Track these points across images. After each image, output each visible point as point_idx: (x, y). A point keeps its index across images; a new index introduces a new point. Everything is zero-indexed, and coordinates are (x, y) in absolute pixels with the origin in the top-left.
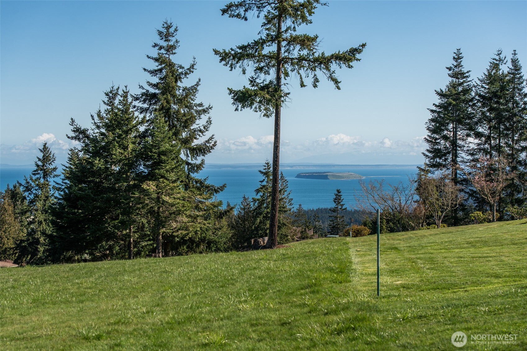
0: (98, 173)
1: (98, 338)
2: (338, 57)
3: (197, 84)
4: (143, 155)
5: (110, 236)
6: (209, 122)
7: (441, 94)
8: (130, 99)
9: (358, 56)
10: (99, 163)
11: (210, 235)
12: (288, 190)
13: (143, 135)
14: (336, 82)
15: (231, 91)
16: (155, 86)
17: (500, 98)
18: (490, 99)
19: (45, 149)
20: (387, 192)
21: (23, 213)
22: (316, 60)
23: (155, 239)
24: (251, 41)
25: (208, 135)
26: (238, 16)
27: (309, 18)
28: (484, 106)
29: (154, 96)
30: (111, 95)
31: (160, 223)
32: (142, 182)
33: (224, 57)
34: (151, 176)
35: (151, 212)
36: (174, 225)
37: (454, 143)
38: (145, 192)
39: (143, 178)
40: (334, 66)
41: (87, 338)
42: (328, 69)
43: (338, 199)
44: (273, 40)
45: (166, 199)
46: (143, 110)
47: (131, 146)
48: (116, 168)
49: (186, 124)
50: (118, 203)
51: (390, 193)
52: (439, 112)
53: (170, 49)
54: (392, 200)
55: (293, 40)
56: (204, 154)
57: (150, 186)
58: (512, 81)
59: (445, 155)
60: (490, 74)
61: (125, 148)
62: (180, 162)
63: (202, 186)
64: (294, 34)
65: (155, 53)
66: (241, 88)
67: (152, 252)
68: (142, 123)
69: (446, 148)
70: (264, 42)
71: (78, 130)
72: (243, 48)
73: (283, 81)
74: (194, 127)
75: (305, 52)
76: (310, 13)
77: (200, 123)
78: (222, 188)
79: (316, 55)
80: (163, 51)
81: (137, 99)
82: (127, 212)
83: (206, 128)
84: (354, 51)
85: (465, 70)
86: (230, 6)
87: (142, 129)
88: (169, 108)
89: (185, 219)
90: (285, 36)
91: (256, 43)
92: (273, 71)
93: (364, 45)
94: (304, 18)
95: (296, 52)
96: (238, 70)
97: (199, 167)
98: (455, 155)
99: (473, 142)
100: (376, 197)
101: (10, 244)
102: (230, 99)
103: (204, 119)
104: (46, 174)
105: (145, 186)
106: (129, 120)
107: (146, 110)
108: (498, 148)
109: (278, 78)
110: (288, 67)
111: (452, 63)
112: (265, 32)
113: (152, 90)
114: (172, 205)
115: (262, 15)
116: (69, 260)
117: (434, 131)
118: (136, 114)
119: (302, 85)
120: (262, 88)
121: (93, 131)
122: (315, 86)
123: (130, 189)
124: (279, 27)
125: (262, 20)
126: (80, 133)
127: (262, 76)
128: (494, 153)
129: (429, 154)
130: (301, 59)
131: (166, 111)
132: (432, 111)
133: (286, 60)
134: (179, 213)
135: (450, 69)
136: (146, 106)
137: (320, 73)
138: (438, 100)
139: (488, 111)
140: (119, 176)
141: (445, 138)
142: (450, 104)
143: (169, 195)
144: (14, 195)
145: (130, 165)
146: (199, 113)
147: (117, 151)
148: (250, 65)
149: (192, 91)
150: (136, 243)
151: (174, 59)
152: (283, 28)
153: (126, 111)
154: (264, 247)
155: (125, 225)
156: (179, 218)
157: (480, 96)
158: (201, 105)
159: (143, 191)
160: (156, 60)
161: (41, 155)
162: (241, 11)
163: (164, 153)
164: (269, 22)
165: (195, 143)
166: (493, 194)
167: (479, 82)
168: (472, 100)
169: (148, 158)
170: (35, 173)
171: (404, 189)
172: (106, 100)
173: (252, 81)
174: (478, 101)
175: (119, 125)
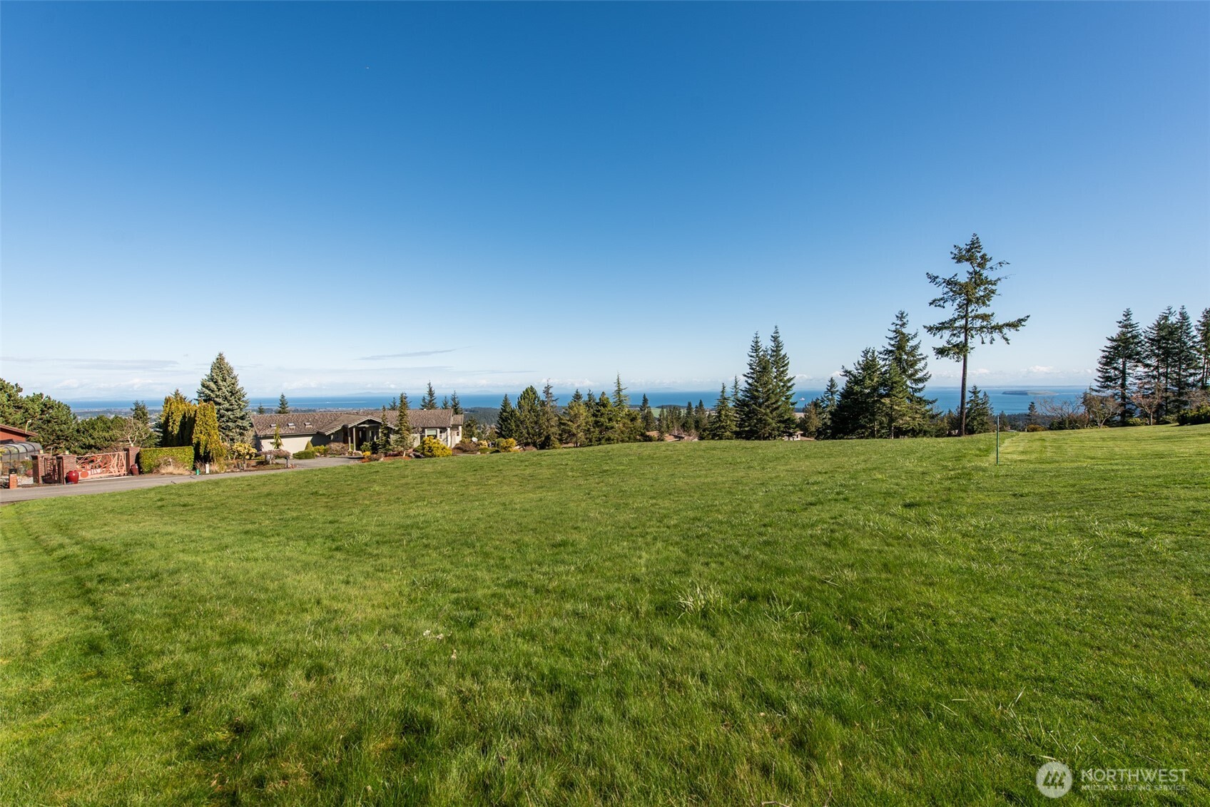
0: (856, 393)
1: (826, 473)
2: (1009, 325)
3: (919, 343)
4: (883, 384)
5: (864, 427)
6: (926, 365)
7: (1112, 340)
8: (876, 354)
9: (1023, 323)
10: (857, 388)
11: (926, 428)
12: (990, 402)
13: (886, 372)
14: (1007, 340)
15: (934, 349)
16: (893, 345)
17: (1168, 340)
18: (1158, 341)
19: (832, 380)
20: (1057, 405)
21: (820, 414)
22: (992, 328)
23: (890, 429)
24: (947, 320)
25: (925, 372)
26: (939, 306)
27: (988, 303)
28: (1152, 345)
29: (891, 351)
30: (866, 353)
31: (892, 420)
32: (881, 398)
33: (930, 329)
34: (888, 395)
35: (887, 414)
36: (901, 422)
37: (1123, 372)
38: (884, 404)
39: (882, 396)
40: (1005, 330)
41: (820, 473)
42: (1001, 332)
43: (1032, 407)
44: (962, 318)
45: (896, 407)
46: (884, 359)
47: (876, 380)
48: (867, 391)
49: (912, 366)
50: (867, 410)
51: (1060, 406)
52: (1109, 352)
53: (903, 325)
54: (1062, 409)
55: (977, 317)
56: (923, 382)
57: (887, 401)
58: (1181, 327)
59: (1115, 380)
60: (1159, 324)
61: (872, 380)
62: (907, 386)
63: (921, 401)
64: (977, 313)
65: (893, 328)
66: (941, 346)
67: (888, 436)
68: (884, 366)
69: (1115, 375)
70: (956, 319)
71: (846, 371)
72: (943, 323)
73: (969, 341)
74: (916, 367)
75: (985, 323)
76: (989, 301)
77: (920, 365)
78: (934, 402)
79: (993, 325)
80: (898, 327)
81: (881, 353)
82: (873, 414)
83: (924, 368)
84: (1020, 321)
85: (1133, 322)
86: (934, 301)
87: (883, 370)
88: (901, 358)
89: (908, 419)
90: (970, 315)
91: (951, 320)
92: (962, 336)
93: (1028, 317)
94: (984, 303)
95: (978, 323)
96: (938, 336)
97: (920, 390)
98: (1124, 380)
99: (1141, 370)
100: (1048, 408)
101: (814, 429)
102: (933, 353)
103: (923, 363)
104: (832, 393)
105: (883, 401)
106: (875, 365)
107: (886, 359)
108: (1166, 375)
109: (966, 339)
110: (973, 332)
111: (1122, 318)
112: (957, 314)
113: (890, 348)
114: (900, 411)
115: (955, 304)
116: (840, 438)
117: (1106, 364)
118: (880, 362)
119: (983, 343)
120: (954, 346)
121: (855, 372)
122: (991, 343)
123: (875, 402)
124: (967, 310)
125: (955, 306)
126: (847, 373)
127: (955, 339)
128: (1162, 378)
129: (1101, 380)
130: (982, 327)
131: (898, 360)
132: (1104, 351)
133: (971, 329)
134: (904, 415)
135: (1120, 322)
136: (886, 357)
137: (996, 335)
138: (1109, 344)
139: (1157, 349)
140: (868, 395)
141: (1115, 369)
142: (1120, 346)
143: (898, 406)
144: (816, 405)
145: (875, 389)
146: (920, 360)
147: (868, 382)
148: (947, 334)
149: (915, 348)
150: (878, 431)
151: (904, 331)
152: (970, 310)
153: (874, 360)
154: (955, 436)
155: (871, 421)
156: (904, 418)
157: (1149, 339)
158: (921, 355)
159: (882, 403)
160: (895, 331)
161: (829, 384)
162: (941, 303)
163: (895, 383)
164: (960, 307)
165: (917, 376)
166: (1150, 407)
167: (1148, 329)
168: (1140, 342)
169: (886, 386)
170: (826, 393)
171: (1071, 403)
172: (863, 354)
173: (948, 342)
174: (1146, 342)
175: (869, 368)
